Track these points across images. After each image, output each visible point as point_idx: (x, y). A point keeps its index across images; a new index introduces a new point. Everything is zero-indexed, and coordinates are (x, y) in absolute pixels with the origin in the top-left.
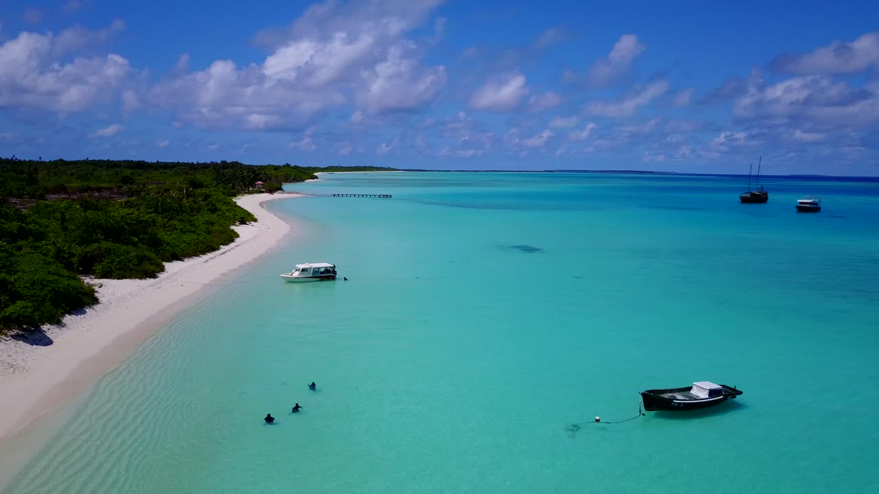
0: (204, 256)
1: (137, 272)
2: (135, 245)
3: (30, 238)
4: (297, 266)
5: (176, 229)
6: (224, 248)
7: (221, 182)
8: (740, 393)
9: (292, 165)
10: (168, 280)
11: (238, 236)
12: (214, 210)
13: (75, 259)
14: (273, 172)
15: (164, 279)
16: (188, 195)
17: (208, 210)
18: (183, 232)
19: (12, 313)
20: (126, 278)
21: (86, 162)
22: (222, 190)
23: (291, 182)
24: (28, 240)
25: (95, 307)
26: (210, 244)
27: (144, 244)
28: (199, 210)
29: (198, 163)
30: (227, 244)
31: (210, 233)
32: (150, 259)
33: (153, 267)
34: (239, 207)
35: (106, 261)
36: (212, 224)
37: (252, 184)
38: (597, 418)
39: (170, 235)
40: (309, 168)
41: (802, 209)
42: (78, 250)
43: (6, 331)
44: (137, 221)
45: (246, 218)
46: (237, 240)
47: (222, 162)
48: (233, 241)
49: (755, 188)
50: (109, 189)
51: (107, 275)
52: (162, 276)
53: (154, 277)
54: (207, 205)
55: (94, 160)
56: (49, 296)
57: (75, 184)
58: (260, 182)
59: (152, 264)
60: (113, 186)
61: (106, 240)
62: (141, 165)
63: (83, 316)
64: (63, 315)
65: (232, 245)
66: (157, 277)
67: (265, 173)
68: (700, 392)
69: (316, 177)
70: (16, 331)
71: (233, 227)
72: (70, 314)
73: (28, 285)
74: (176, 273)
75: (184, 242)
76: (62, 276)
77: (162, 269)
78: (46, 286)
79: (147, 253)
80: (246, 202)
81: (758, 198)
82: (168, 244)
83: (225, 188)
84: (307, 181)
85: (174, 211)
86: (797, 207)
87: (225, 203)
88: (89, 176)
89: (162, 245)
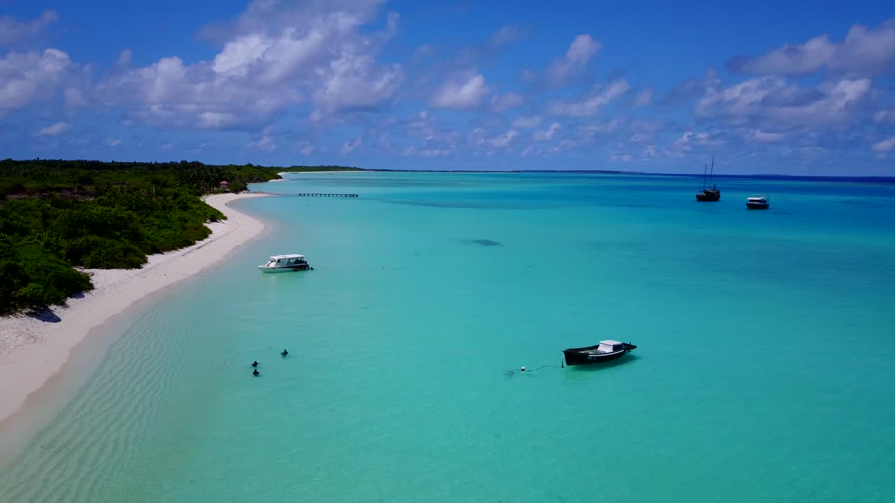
0: (181, 250)
1: (124, 262)
2: (118, 238)
3: (16, 233)
4: (272, 257)
5: (153, 225)
6: (199, 243)
7: (185, 181)
8: (635, 347)
9: (255, 165)
10: (152, 271)
11: (211, 232)
12: (185, 208)
13: (63, 252)
14: (236, 172)
15: (148, 270)
16: (158, 194)
17: (179, 208)
18: (159, 227)
19: (26, 293)
20: (114, 268)
21: (37, 162)
22: (188, 189)
23: (255, 182)
24: (13, 235)
25: (91, 292)
26: (186, 239)
27: (126, 238)
28: (171, 208)
29: (156, 163)
30: (202, 240)
31: (185, 229)
32: (135, 252)
33: (137, 259)
34: (208, 206)
35: (93, 254)
36: (186, 221)
37: (217, 184)
38: (523, 368)
39: (148, 230)
40: (272, 168)
41: (752, 206)
42: (64, 243)
43: (20, 309)
44: (115, 218)
45: (216, 216)
46: (210, 236)
47: (182, 161)
48: (207, 237)
49: (709, 186)
50: (70, 189)
51: (96, 265)
52: (146, 266)
53: (139, 267)
54: (179, 203)
55: (45, 160)
56: (54, 280)
57: (31, 185)
58: (225, 182)
59: (137, 256)
60: (72, 186)
61: (91, 234)
62: (95, 165)
63: (82, 299)
64: (66, 297)
65: (206, 240)
66: (142, 268)
67: (229, 173)
68: (606, 348)
69: (280, 177)
70: (29, 310)
71: (205, 225)
72: (71, 297)
73: (33, 271)
74: (158, 265)
75: (162, 236)
76: (61, 264)
77: (146, 262)
78: (49, 272)
79: (131, 246)
80: (214, 201)
81: (710, 197)
82: (148, 238)
83: (191, 188)
84: (271, 181)
85: (148, 208)
86: (748, 205)
87: (194, 202)
88: (45, 176)
89: (143, 239)
